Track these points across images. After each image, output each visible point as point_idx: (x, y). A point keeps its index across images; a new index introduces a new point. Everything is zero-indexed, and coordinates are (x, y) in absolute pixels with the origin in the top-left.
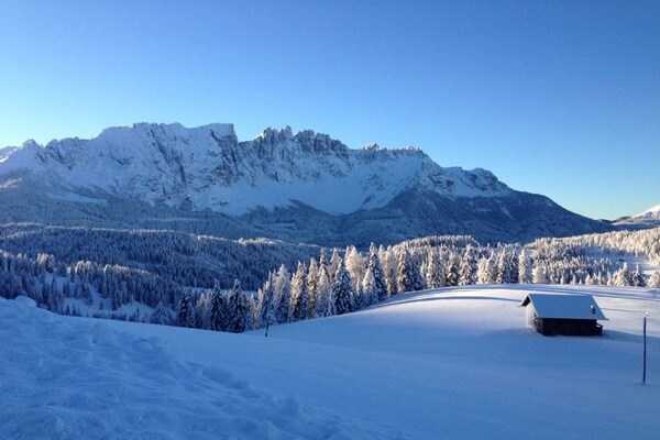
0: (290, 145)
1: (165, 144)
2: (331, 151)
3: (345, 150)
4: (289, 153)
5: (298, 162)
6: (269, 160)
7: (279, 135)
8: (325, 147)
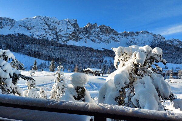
0: (97, 30)
1: (49, 24)
2: (111, 33)
3: (116, 33)
4: (98, 32)
5: (101, 36)
6: (90, 35)
7: (93, 26)
8: (110, 31)
